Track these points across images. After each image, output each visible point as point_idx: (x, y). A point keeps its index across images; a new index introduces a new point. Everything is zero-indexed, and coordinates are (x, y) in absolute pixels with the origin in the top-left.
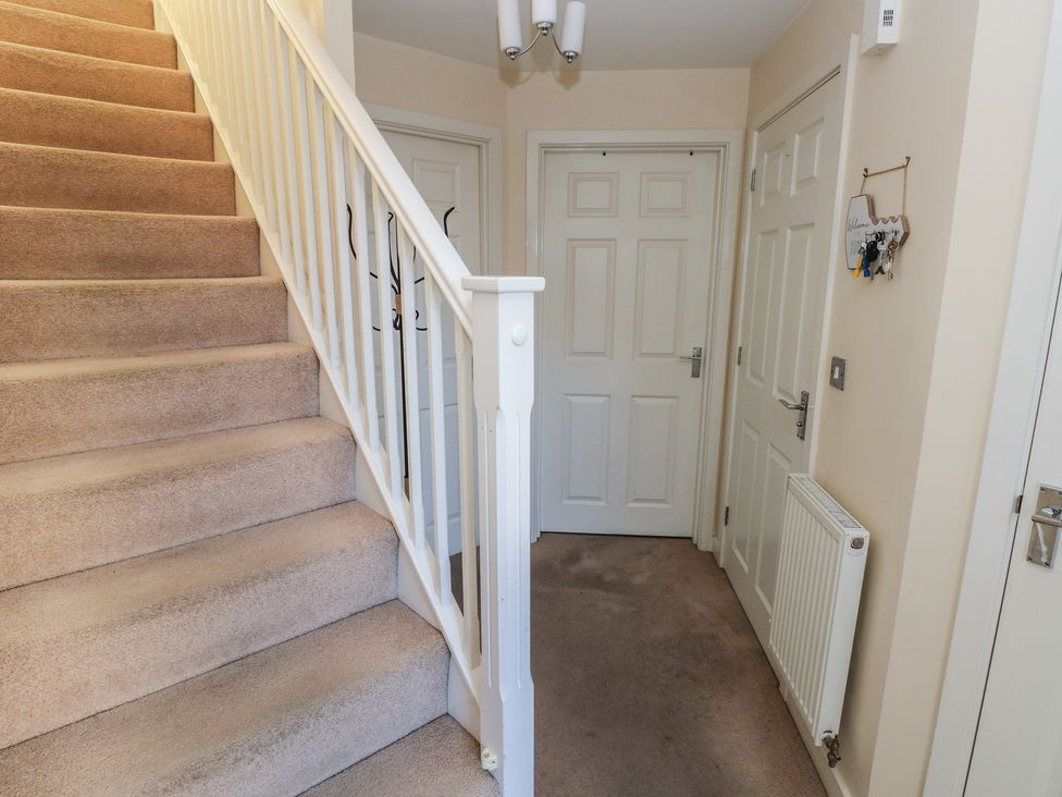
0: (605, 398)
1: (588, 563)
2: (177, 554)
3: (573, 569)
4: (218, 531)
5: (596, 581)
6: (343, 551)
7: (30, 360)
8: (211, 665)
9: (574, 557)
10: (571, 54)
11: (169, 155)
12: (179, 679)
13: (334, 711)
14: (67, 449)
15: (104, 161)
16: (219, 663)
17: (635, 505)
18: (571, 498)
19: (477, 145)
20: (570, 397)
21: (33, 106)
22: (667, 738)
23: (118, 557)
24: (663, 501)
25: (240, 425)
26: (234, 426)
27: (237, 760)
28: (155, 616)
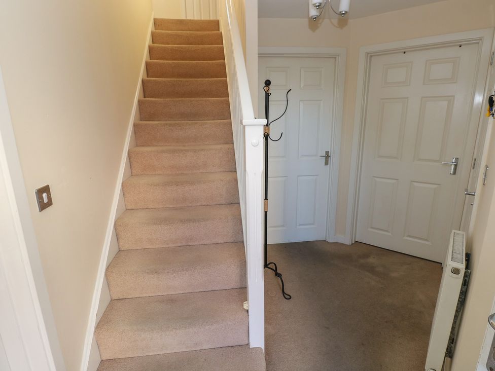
0: (395, 181)
1: (372, 260)
2: (177, 209)
3: (362, 261)
4: (191, 205)
5: (372, 269)
6: (221, 219)
7: (156, 146)
8: (176, 245)
9: (366, 256)
10: (343, 12)
11: (212, 77)
12: (167, 246)
13: (200, 269)
14: (158, 173)
15: (188, 82)
16: (179, 245)
17: (408, 238)
18: (372, 228)
19: (334, 57)
20: (376, 178)
21: (173, 65)
22: (363, 344)
23: (160, 207)
24: (426, 240)
25: (208, 171)
26: (205, 171)
27: (168, 272)
28: (160, 224)
